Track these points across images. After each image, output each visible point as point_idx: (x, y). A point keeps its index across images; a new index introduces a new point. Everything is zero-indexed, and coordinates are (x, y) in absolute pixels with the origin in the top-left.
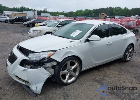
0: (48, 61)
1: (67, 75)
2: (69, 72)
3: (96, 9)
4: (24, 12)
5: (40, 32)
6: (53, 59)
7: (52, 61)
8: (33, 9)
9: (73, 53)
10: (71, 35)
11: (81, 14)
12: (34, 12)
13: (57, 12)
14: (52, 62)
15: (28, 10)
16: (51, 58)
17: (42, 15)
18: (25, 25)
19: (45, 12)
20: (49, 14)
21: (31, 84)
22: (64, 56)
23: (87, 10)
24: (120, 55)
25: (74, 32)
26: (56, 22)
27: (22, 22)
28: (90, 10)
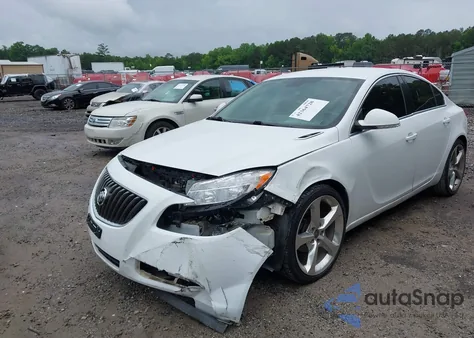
0: (257, 201)
1: (312, 249)
2: (316, 237)
3: (277, 43)
4: (31, 61)
5: (133, 121)
6: (274, 195)
7: (272, 202)
8: (60, 50)
9: (325, 171)
10: (294, 115)
11: (228, 60)
12: (69, 58)
13: (144, 57)
14: (270, 207)
15: (41, 52)
16: (267, 192)
17: (97, 67)
18: (47, 104)
19: (102, 58)
20: (121, 65)
21: (207, 288)
22: (301, 183)
23: (245, 46)
24: (434, 175)
25: (302, 106)
26: (181, 86)
27: (32, 94)
28: (257, 45)
